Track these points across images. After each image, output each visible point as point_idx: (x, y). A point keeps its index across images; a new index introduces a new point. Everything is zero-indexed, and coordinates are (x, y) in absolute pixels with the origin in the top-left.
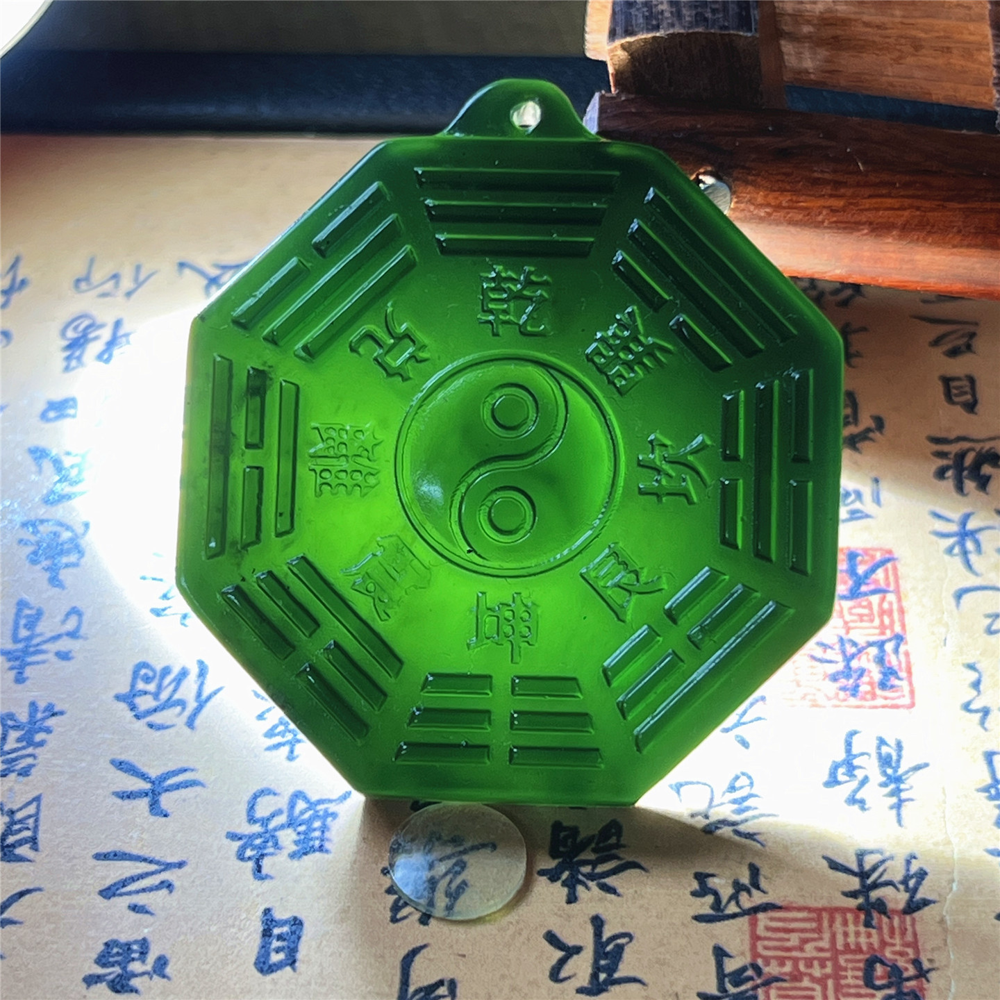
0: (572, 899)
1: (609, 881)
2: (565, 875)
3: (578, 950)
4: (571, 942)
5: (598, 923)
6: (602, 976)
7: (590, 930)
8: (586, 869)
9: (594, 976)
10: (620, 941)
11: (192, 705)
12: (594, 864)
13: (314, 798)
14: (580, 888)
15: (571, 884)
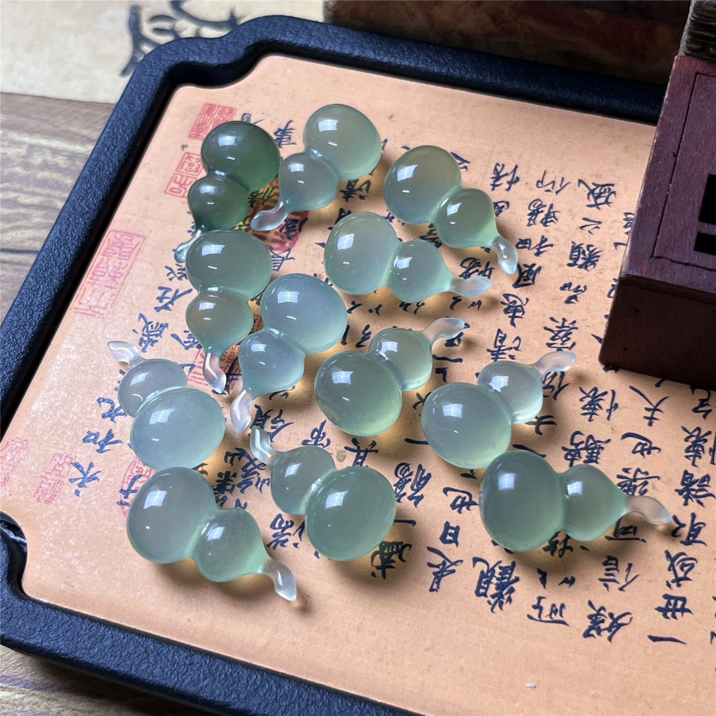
0: (686, 504)
1: (702, 500)
2: (685, 493)
3: (684, 525)
4: (682, 521)
5: (694, 516)
6: (691, 538)
7: (690, 518)
8: (693, 493)
9: (688, 537)
10: (700, 525)
11: (556, 389)
12: (697, 491)
13: (596, 439)
14: (689, 500)
15: (687, 498)
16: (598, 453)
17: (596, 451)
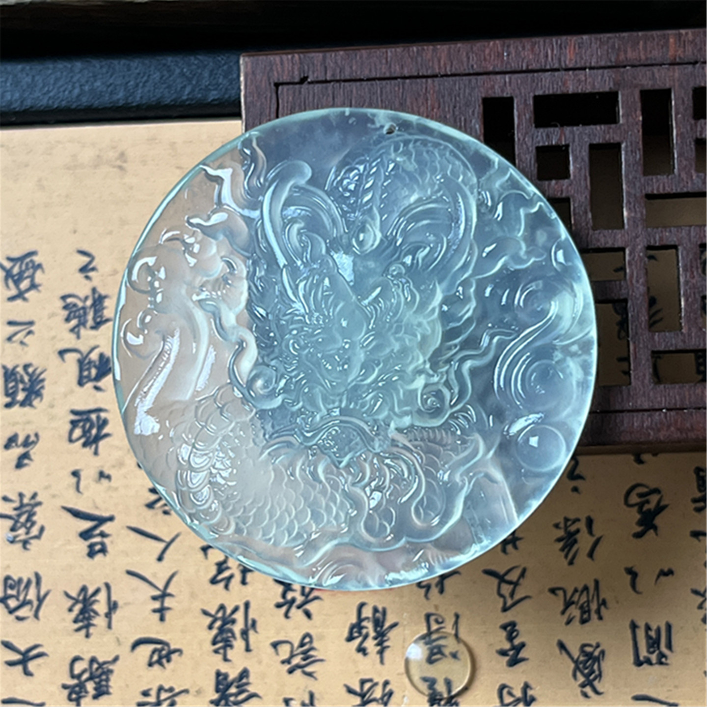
2: (223, 702)
8: (232, 699)
11: (35, 603)
12: (236, 695)
13: (101, 661)
16: (107, 680)
17: (104, 677)
